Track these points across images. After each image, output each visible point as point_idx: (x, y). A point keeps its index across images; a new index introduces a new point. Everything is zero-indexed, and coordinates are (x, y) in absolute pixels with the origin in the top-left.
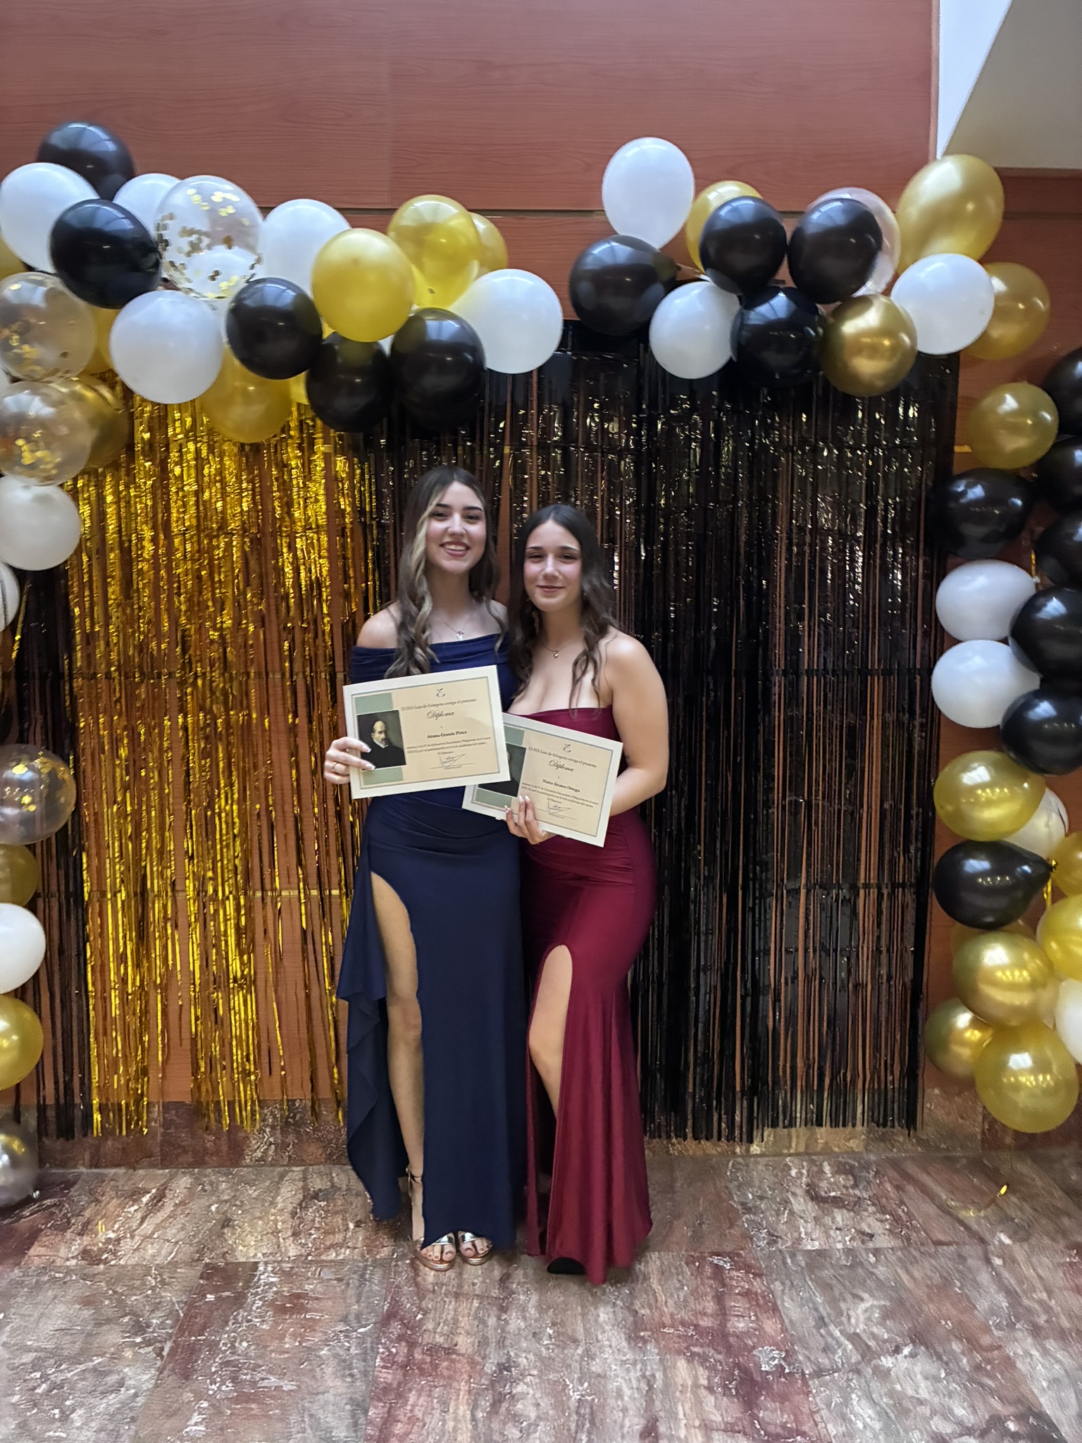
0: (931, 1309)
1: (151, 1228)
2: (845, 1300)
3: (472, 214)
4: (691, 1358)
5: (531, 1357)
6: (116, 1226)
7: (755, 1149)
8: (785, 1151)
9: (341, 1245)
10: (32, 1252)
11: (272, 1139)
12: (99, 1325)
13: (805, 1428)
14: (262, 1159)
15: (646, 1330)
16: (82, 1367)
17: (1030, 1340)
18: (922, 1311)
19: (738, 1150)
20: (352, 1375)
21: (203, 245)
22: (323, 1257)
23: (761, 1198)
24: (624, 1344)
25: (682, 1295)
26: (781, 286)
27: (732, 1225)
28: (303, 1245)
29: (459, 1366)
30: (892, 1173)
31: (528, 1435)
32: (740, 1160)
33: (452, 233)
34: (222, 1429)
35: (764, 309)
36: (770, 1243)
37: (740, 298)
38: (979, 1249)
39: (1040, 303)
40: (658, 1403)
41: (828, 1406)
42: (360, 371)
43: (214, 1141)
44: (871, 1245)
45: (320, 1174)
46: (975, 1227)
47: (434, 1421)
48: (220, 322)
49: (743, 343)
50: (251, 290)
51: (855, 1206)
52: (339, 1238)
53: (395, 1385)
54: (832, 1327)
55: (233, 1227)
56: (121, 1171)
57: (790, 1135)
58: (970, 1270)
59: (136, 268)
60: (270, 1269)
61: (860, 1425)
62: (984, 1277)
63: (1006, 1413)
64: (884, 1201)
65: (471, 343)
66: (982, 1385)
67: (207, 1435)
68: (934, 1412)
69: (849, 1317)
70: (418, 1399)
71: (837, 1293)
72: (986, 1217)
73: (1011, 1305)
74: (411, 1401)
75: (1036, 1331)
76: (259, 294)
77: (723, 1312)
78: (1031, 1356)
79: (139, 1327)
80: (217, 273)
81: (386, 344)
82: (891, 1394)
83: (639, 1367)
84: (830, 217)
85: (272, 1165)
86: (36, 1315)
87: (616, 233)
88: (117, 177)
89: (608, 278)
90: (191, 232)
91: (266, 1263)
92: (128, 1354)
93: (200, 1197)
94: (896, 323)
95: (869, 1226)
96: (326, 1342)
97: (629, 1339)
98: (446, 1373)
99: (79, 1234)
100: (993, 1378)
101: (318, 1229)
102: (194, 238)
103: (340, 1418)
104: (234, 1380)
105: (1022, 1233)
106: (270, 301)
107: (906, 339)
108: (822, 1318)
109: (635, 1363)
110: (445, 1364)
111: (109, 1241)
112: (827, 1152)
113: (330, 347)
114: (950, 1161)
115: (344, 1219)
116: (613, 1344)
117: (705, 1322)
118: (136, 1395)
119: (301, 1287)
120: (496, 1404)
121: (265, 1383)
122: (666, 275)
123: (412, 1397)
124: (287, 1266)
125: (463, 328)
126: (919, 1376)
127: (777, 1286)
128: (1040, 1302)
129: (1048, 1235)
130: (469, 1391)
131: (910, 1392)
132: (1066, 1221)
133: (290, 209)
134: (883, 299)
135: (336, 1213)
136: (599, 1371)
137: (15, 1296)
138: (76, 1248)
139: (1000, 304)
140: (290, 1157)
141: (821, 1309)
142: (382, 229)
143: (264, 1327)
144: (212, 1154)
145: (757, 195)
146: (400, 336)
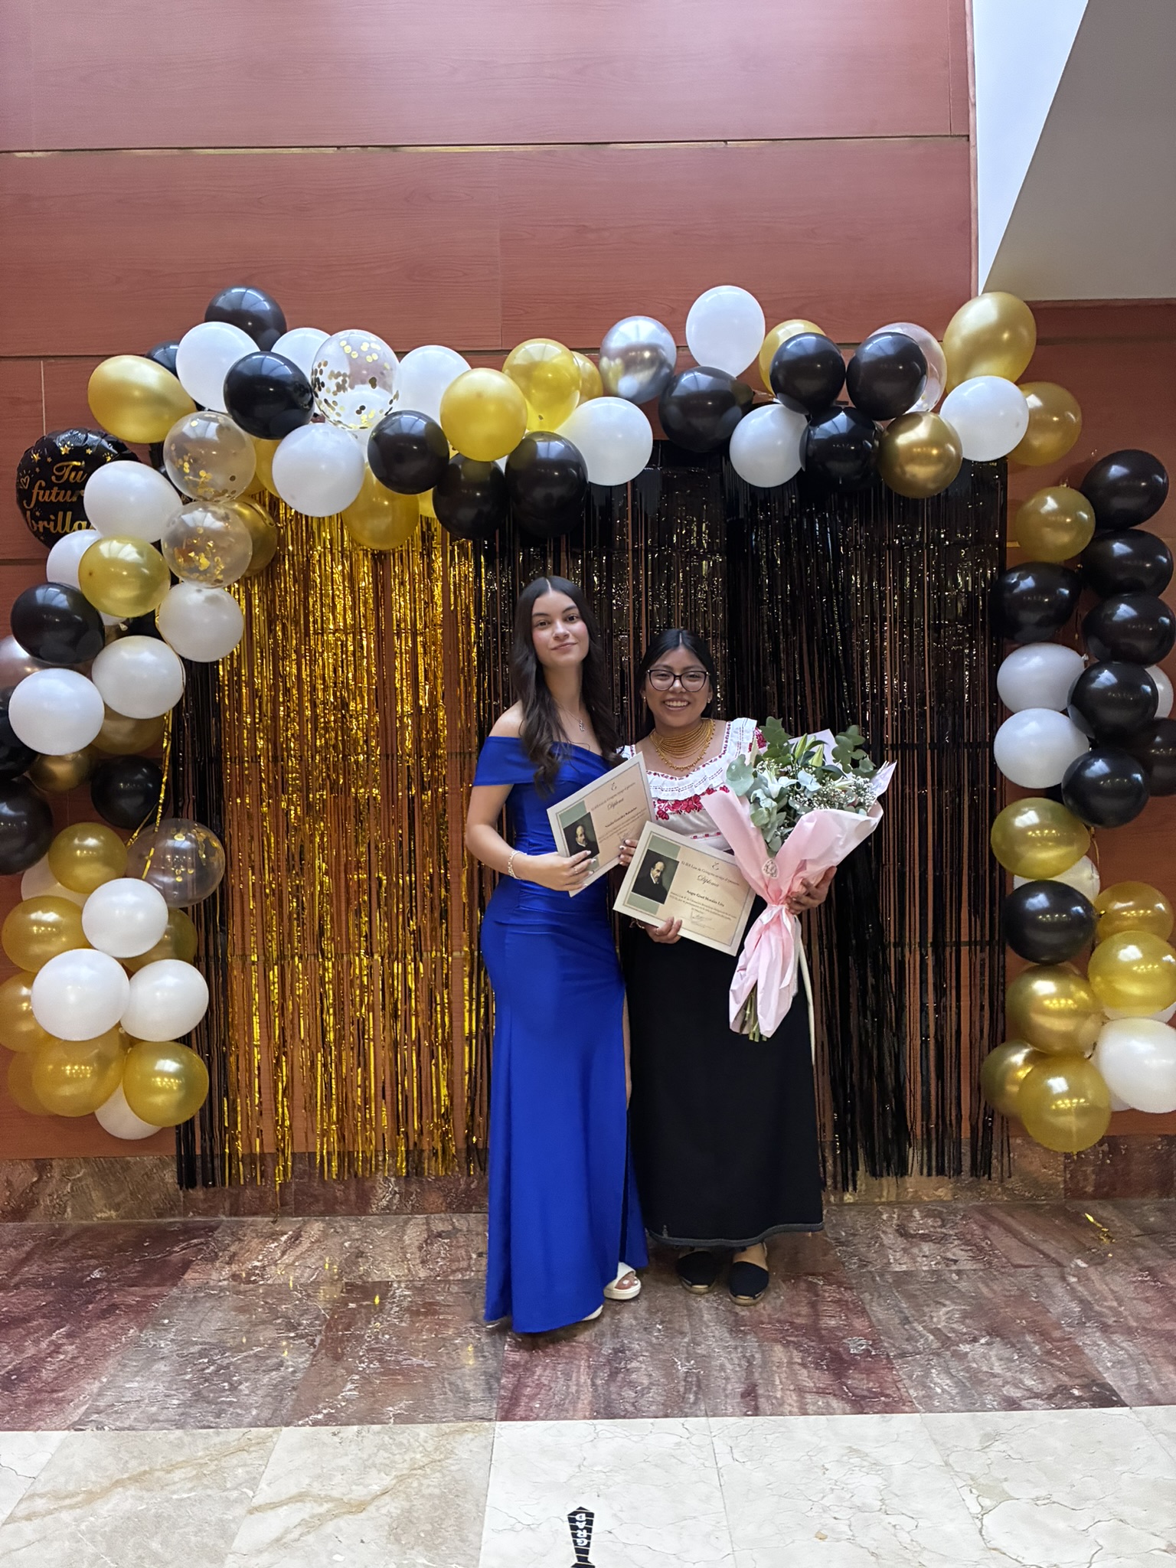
0: (1009, 1311)
1: (292, 1258)
2: (928, 1305)
3: (575, 353)
4: (787, 1345)
5: (643, 1343)
6: (260, 1257)
7: (848, 1198)
8: (877, 1200)
9: (469, 1268)
10: (186, 1277)
11: (396, 1189)
12: (256, 1325)
13: (888, 1392)
14: (387, 1207)
15: (745, 1326)
16: (245, 1354)
17: (1098, 1334)
18: (999, 1313)
19: (832, 1199)
20: (484, 1356)
21: (347, 385)
22: (451, 1278)
23: (854, 1235)
24: (727, 1335)
25: (779, 1302)
26: (843, 407)
27: (825, 1255)
28: (432, 1270)
29: (578, 1350)
30: (978, 1216)
31: (643, 1395)
32: (834, 1208)
33: (556, 369)
34: (372, 1393)
35: (827, 425)
36: (861, 1267)
37: (808, 418)
38: (1056, 1271)
39: (1072, 416)
40: (757, 1375)
41: (910, 1377)
42: (480, 486)
43: (343, 1191)
44: (954, 1268)
45: (441, 1219)
46: (1054, 1256)
47: (560, 1386)
48: (363, 449)
49: (810, 454)
50: (389, 422)
51: (942, 1240)
52: (464, 1264)
53: (522, 1363)
54: (915, 1324)
55: (367, 1257)
56: (259, 1219)
57: (881, 1185)
58: (1046, 1284)
59: (293, 405)
60: (403, 1285)
61: (939, 1391)
62: (1059, 1290)
63: (1071, 1383)
64: (969, 1237)
65: (575, 460)
66: (1052, 1365)
67: (361, 1397)
68: (1008, 1383)
69: (932, 1317)
70: (545, 1370)
71: (921, 1301)
72: (1064, 1249)
73: (1083, 1310)
74: (538, 1373)
75: (1105, 1329)
76: (396, 424)
77: (816, 1314)
78: (1099, 1345)
79: (294, 1328)
80: (363, 408)
81: (502, 464)
82: (968, 1369)
83: (740, 1350)
84: (880, 348)
85: (396, 1214)
86: (198, 1319)
87: (698, 364)
88: (273, 332)
89: (693, 403)
90: (338, 375)
91: (399, 1282)
92: (284, 1343)
93: (332, 1237)
94: (943, 436)
95: (954, 1255)
96: (459, 1335)
97: (731, 1331)
98: (567, 1354)
99: (229, 1263)
100: (1061, 1360)
101: (443, 1258)
102: (340, 380)
103: (475, 1384)
104: (380, 1361)
105: (1097, 1260)
106: (405, 430)
107: (952, 449)
108: (907, 1318)
109: (736, 1348)
110: (567, 1349)
111: (256, 1267)
112: (916, 1202)
113: (455, 466)
114: (1032, 1207)
115: (467, 1251)
116: (717, 1333)
117: (798, 1321)
118: (294, 1372)
119: (433, 1297)
120: (613, 1375)
121: (408, 1362)
122: (743, 399)
123: (539, 1371)
124: (418, 1284)
125: (567, 447)
126: (994, 1359)
127: (867, 1296)
128: (1110, 1308)
129: (1122, 1260)
130: (589, 1367)
131: (985, 1369)
132: (1140, 1250)
133: (420, 354)
134: (932, 416)
135: (459, 1247)
136: (705, 1353)
137: (176, 1308)
138: (226, 1272)
139: (1037, 417)
140: (413, 1206)
141: (906, 1311)
142: (499, 368)
143: (403, 1324)
144: (341, 1203)
145: (822, 333)
146: (514, 457)
